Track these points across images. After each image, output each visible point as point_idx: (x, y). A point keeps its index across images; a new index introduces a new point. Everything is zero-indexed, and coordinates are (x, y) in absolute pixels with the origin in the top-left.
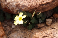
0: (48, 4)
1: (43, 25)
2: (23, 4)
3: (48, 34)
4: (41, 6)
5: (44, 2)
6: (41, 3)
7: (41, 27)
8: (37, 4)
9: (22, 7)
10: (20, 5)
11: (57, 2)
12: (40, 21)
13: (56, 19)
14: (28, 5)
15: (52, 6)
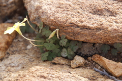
0: (87, 28)
1: (62, 61)
2: (45, 9)
3: (53, 75)
4: (72, 28)
5: (82, 22)
6: (74, 22)
7: (56, 62)
8: (67, 20)
9: (41, 14)
10: (41, 10)
11: (103, 33)
12: (64, 54)
13: (94, 63)
14: (53, 14)
15: (92, 36)
